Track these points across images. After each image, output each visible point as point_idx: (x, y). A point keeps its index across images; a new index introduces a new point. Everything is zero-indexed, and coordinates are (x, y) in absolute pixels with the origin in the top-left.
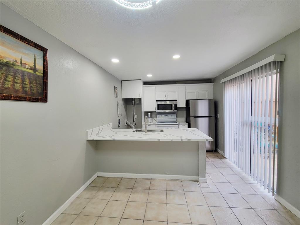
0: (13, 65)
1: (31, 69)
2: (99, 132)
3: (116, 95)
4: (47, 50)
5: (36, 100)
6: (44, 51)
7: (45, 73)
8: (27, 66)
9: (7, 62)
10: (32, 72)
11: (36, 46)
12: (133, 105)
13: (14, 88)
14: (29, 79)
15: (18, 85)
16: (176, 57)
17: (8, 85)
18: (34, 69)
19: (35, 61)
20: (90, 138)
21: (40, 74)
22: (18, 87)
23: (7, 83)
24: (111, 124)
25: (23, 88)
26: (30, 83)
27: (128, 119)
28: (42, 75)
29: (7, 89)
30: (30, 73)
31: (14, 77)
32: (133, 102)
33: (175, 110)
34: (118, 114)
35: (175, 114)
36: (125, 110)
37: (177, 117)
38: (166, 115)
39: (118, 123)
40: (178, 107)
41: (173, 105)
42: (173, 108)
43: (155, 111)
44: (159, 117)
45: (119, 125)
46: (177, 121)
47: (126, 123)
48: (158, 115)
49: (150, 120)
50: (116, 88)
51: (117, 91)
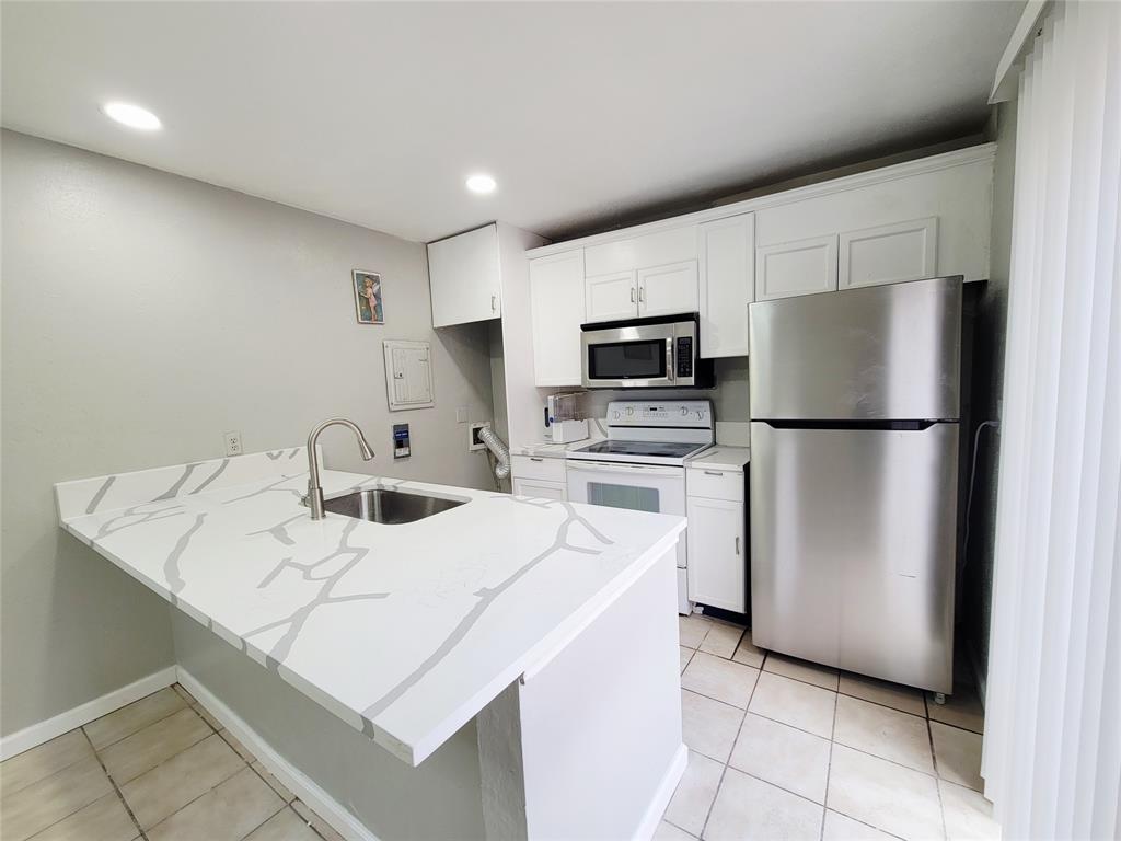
3: (370, 311)
33: (680, 375)
34: (392, 399)
35: (704, 399)
36: (470, 381)
37: (715, 418)
38: (654, 405)
39: (391, 443)
40: (704, 355)
41: (669, 348)
42: (669, 367)
43: (579, 383)
44: (618, 412)
45: (402, 452)
46: (715, 443)
47: (477, 440)
48: (612, 406)
49: (559, 430)
50: (365, 281)
51: (377, 296)
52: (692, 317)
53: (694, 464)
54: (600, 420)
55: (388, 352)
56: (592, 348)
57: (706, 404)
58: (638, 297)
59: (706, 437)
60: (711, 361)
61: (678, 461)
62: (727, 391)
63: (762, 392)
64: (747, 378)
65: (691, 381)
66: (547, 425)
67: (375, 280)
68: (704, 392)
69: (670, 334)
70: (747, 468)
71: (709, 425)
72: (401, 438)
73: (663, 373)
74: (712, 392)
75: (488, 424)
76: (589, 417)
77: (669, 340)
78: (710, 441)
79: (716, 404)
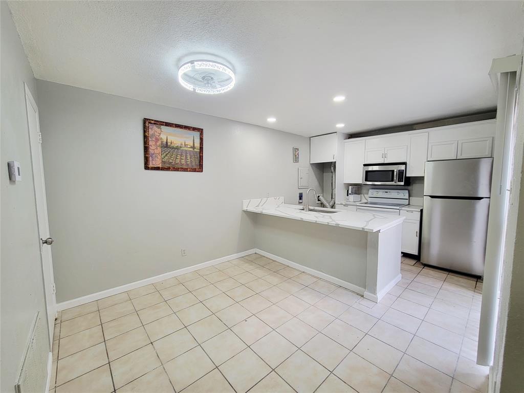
0: (181, 147)
1: (191, 148)
2: (261, 204)
3: (296, 159)
4: (202, 129)
5: (194, 170)
6: (201, 131)
7: (201, 148)
8: (189, 146)
9: (177, 147)
10: (191, 149)
11: (194, 129)
12: (332, 172)
13: (181, 163)
14: (190, 155)
15: (183, 160)
16: (339, 99)
17: (178, 161)
18: (193, 147)
19: (194, 141)
20: (245, 208)
21: (197, 150)
22: (183, 162)
23: (177, 160)
24: (283, 198)
25: (186, 162)
26: (190, 158)
27: (324, 194)
28: (199, 150)
29: (177, 164)
30: (191, 151)
31: (181, 155)
32: (332, 169)
33: (398, 181)
34: (299, 185)
35: (406, 190)
36: (318, 180)
37: (410, 196)
38: (386, 191)
39: (298, 198)
40: (407, 176)
41: (395, 173)
42: (395, 179)
43: (361, 183)
44: (372, 193)
45: (301, 201)
46: (409, 204)
47: (319, 200)
48: (370, 190)
49: (351, 197)
50: (296, 150)
51: (298, 154)
52: (405, 164)
53: (403, 209)
54: (365, 195)
55: (299, 171)
56: (367, 172)
57: (407, 191)
58: (384, 156)
59: (406, 202)
60: (410, 177)
61: (398, 208)
62: (415, 187)
63: (428, 187)
64: (424, 183)
65: (402, 183)
66: (348, 195)
67: (298, 149)
68: (406, 187)
69: (396, 169)
70: (422, 211)
71: (407, 198)
72: (301, 197)
73: (392, 181)
74: (409, 188)
75: (322, 195)
76: (361, 194)
77: (395, 170)
78: (408, 203)
79: (411, 192)
